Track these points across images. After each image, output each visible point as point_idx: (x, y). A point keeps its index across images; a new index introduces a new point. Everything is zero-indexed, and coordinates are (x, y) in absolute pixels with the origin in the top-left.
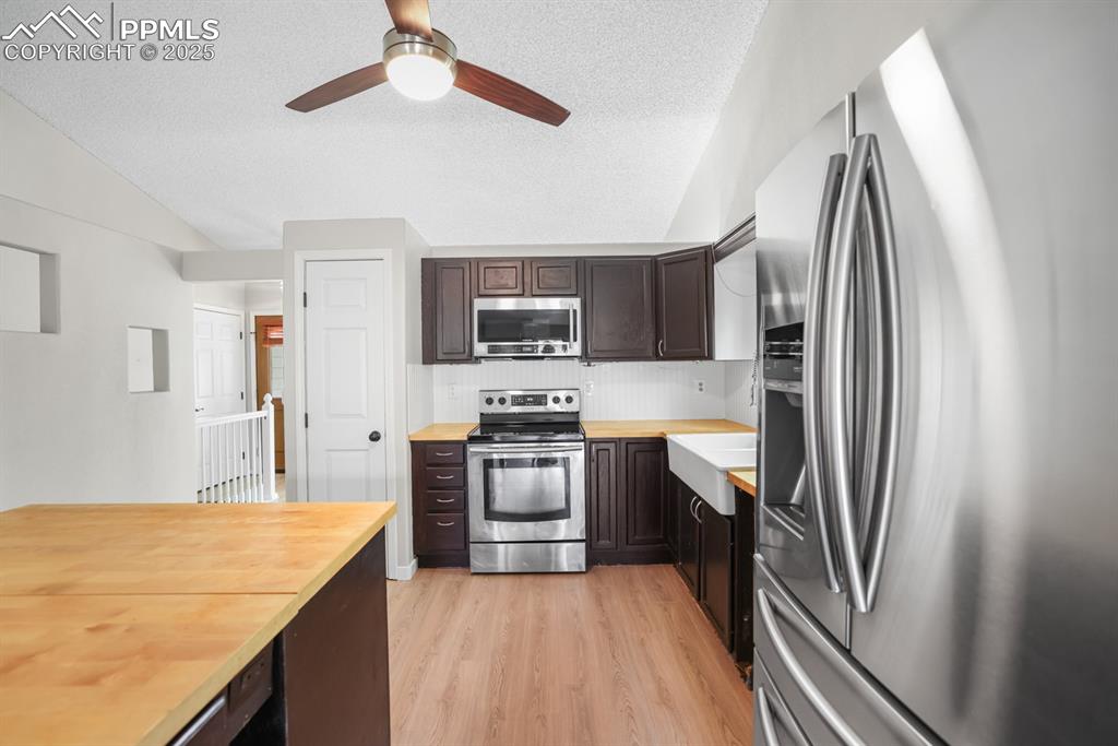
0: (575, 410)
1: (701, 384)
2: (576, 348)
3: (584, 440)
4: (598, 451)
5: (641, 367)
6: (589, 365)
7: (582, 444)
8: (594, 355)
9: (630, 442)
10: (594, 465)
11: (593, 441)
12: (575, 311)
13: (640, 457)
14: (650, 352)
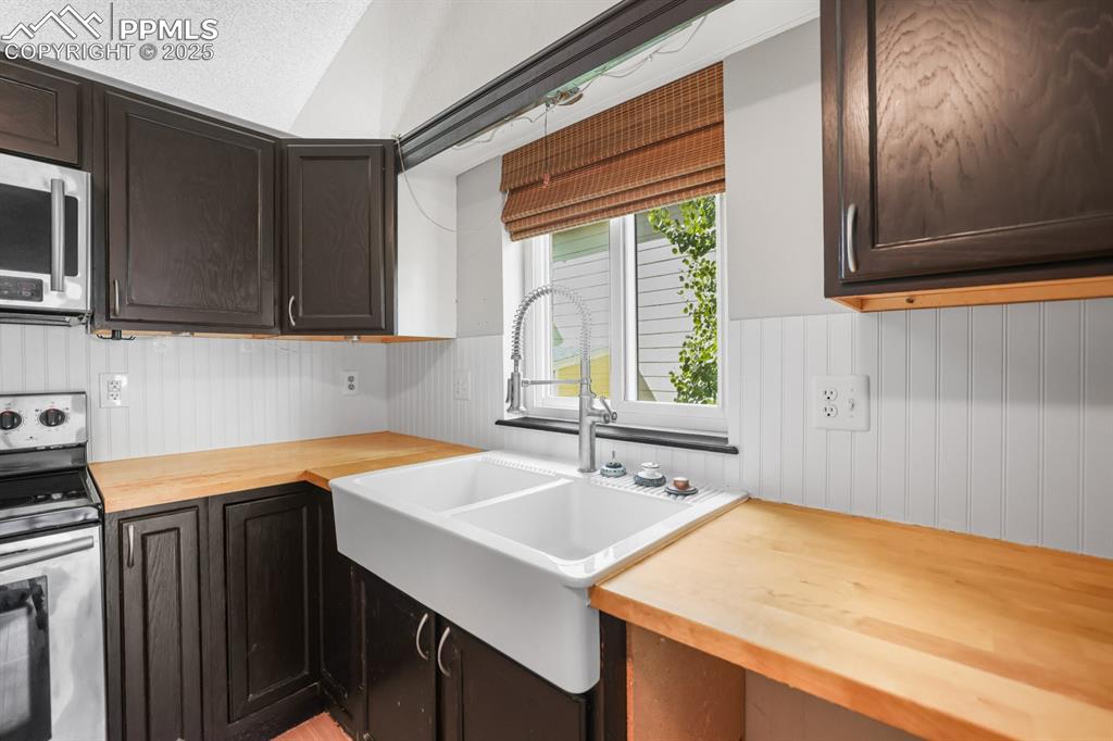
0: (72, 440)
1: (351, 379)
2: (74, 293)
3: (101, 520)
4: (144, 538)
5: (243, 350)
6: (115, 336)
7: (95, 531)
8: (129, 314)
9: (228, 501)
10: (132, 576)
11: (125, 518)
12: (71, 204)
13: (255, 530)
14: (269, 317)
